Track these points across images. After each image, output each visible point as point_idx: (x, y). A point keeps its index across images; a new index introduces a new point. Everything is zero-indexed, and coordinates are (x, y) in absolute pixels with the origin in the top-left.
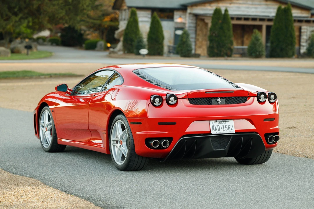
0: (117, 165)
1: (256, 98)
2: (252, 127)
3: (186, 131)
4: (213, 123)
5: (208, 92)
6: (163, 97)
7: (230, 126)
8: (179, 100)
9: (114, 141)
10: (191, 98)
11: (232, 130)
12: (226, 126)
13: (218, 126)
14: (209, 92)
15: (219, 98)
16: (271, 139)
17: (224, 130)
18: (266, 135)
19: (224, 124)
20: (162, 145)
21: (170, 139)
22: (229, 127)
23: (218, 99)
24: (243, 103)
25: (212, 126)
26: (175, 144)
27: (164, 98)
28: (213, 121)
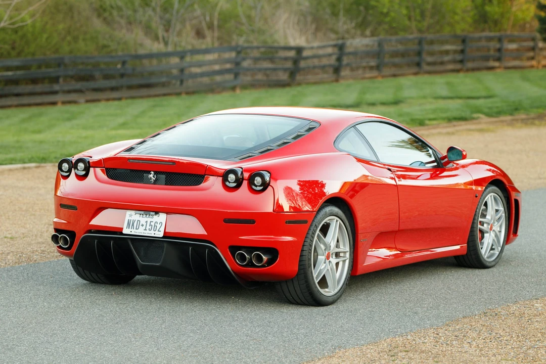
1: (220, 179)
4: (131, 216)
5: (131, 160)
7: (158, 223)
10: (109, 169)
11: (159, 231)
12: (152, 223)
13: (138, 221)
14: (133, 161)
15: (152, 172)
19: (149, 220)
22: (156, 225)
23: (150, 174)
24: (196, 185)
28: (133, 212)
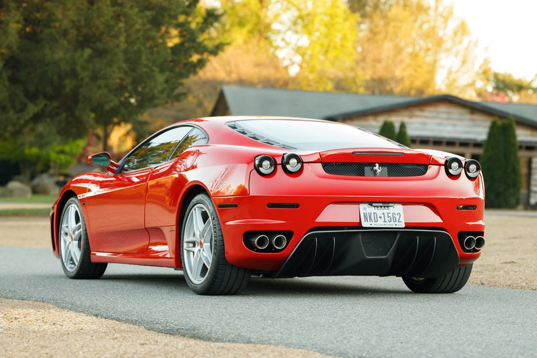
0: (193, 285)
1: (443, 168)
2: (437, 219)
3: (316, 221)
4: (365, 209)
5: (357, 153)
6: (276, 159)
7: (396, 214)
8: (304, 164)
9: (188, 242)
10: (326, 163)
11: (399, 222)
12: (389, 215)
13: (374, 213)
14: (359, 153)
15: (377, 165)
16: (469, 242)
17: (385, 221)
18: (461, 236)
19: (386, 211)
20: (274, 244)
21: (289, 234)
22: (394, 216)
23: (375, 166)
24: (420, 175)
25: (364, 213)
26: (298, 243)
27: (279, 161)
28: (366, 206)
